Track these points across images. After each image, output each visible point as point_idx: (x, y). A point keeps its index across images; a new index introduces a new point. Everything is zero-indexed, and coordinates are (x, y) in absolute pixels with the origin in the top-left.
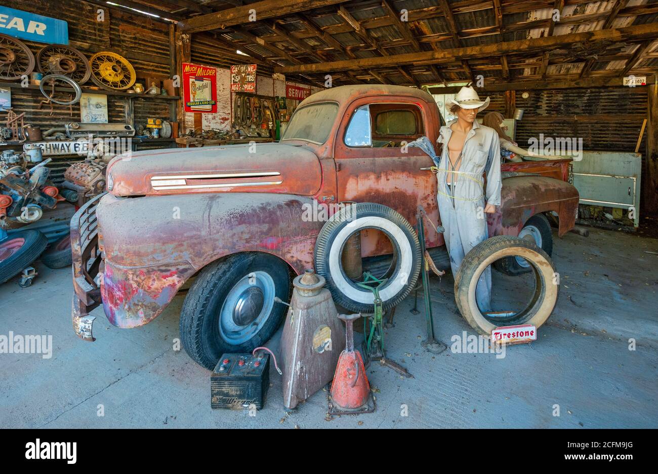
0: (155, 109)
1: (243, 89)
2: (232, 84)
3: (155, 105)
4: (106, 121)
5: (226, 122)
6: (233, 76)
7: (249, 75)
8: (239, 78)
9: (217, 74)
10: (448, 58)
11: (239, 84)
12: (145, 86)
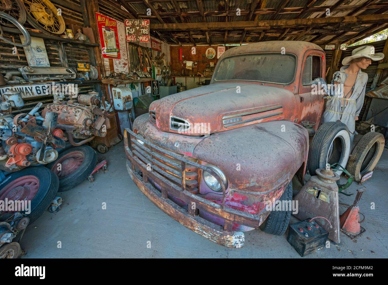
0: (79, 54)
1: (138, 40)
2: (127, 35)
3: (79, 50)
4: (48, 65)
5: (127, 66)
6: (128, 29)
7: (143, 28)
8: (134, 31)
9: (117, 25)
10: (267, 26)
11: (134, 36)
12: (75, 33)
